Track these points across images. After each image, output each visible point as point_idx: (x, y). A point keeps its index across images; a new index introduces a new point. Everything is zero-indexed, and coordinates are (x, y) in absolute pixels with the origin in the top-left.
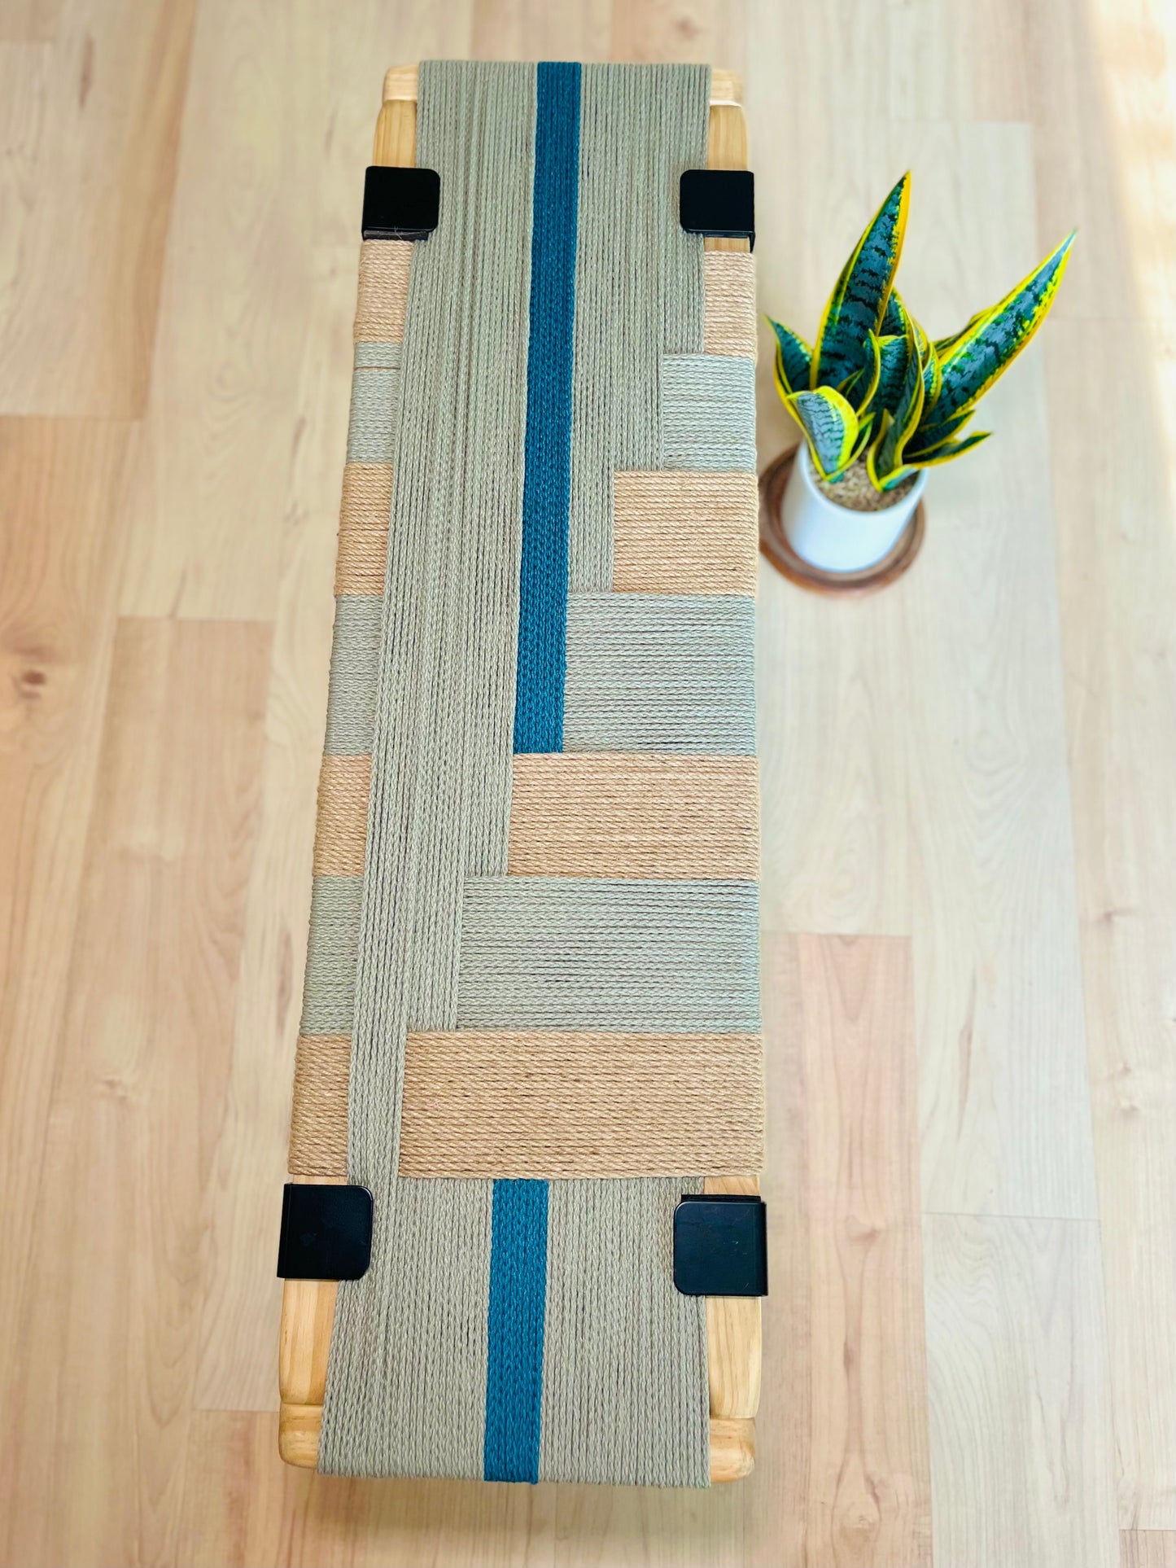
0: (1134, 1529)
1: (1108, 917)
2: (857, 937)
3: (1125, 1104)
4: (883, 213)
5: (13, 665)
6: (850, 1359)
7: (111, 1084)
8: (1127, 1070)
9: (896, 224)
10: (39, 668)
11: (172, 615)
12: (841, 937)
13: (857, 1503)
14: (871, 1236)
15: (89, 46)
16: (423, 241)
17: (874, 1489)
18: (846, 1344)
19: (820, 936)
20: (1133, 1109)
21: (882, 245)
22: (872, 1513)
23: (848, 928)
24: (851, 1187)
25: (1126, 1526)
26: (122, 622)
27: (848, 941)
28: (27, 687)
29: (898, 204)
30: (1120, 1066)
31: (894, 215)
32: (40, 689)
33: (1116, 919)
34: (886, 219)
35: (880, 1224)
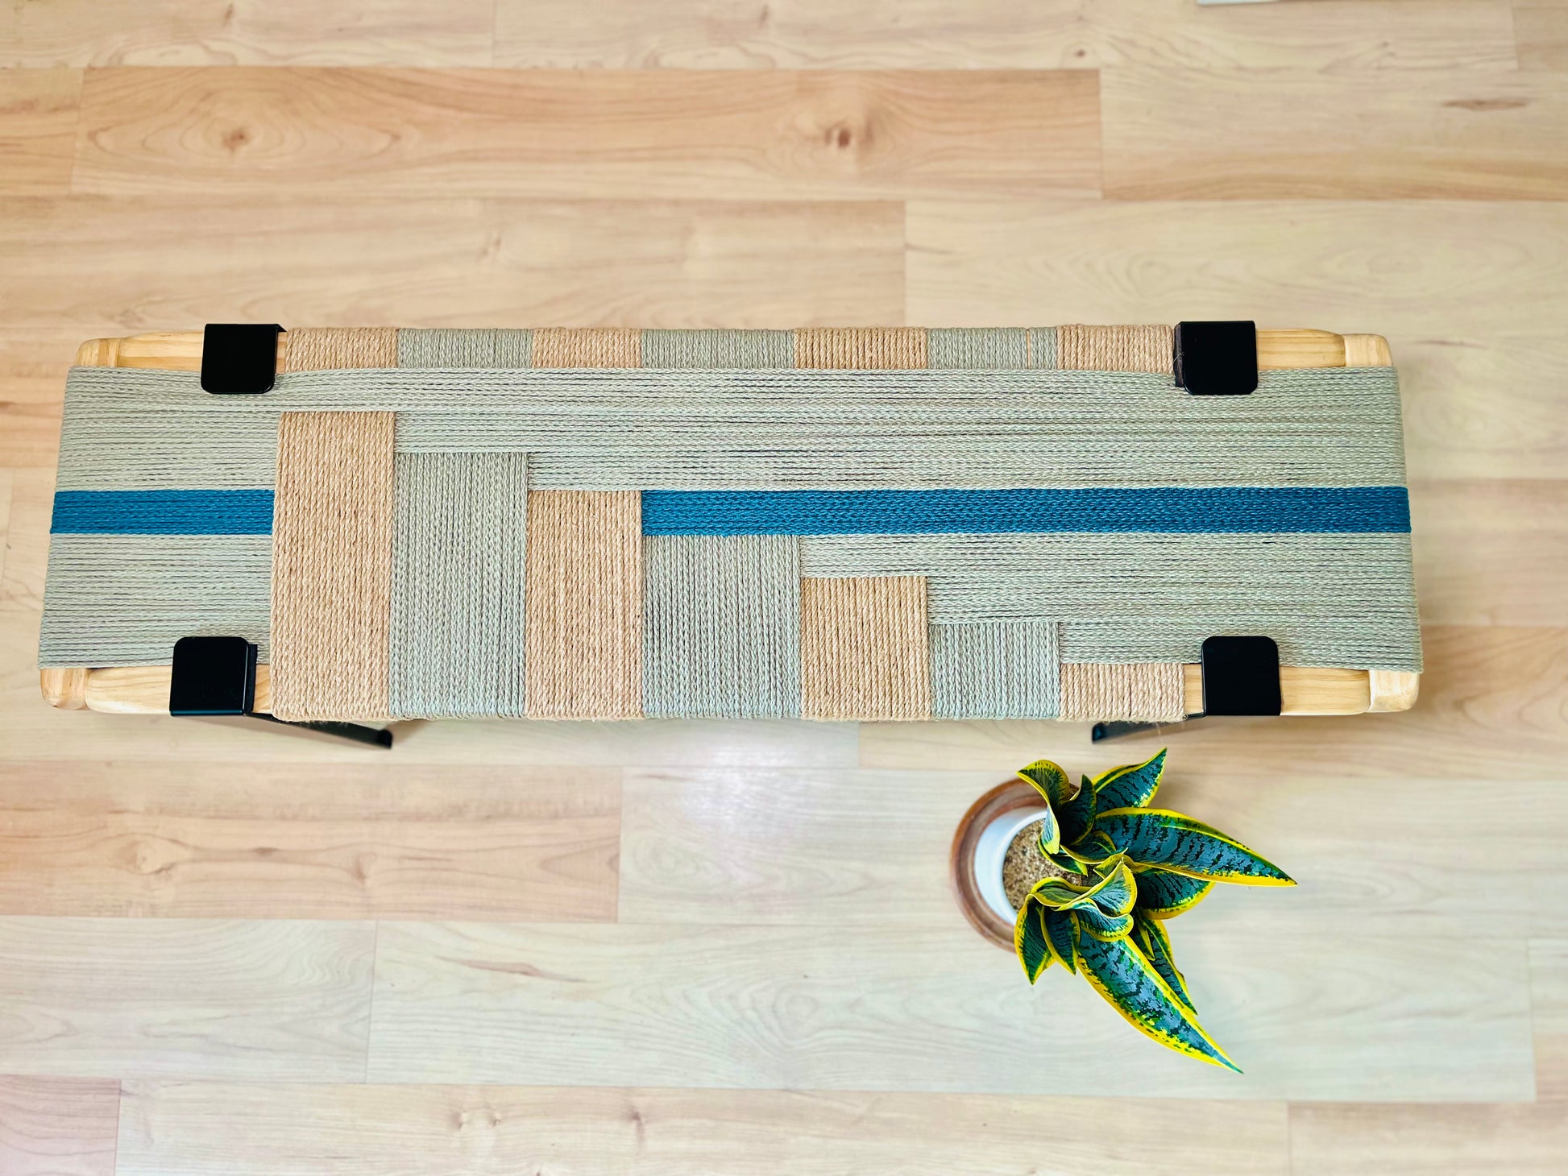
0: (121, 1092)
1: (636, 1117)
2: (617, 871)
3: (465, 1117)
4: (1254, 859)
5: (855, 120)
6: (264, 852)
7: (498, 243)
8: (494, 1122)
9: (1241, 873)
10: (853, 142)
11: (908, 247)
12: (617, 855)
13: (156, 855)
14: (360, 875)
15: (1519, 103)
16: (1174, 383)
17: (165, 870)
18: (275, 850)
19: (618, 836)
20: (460, 1125)
21: (1223, 861)
22: (148, 868)
23: (625, 863)
24: (402, 858)
25: (125, 1086)
26: (900, 205)
27: (613, 862)
28: (836, 134)
29: (1261, 874)
30: (498, 1116)
31: (1250, 870)
32: (834, 144)
33: (634, 1124)
34: (1247, 863)
35: (369, 883)
